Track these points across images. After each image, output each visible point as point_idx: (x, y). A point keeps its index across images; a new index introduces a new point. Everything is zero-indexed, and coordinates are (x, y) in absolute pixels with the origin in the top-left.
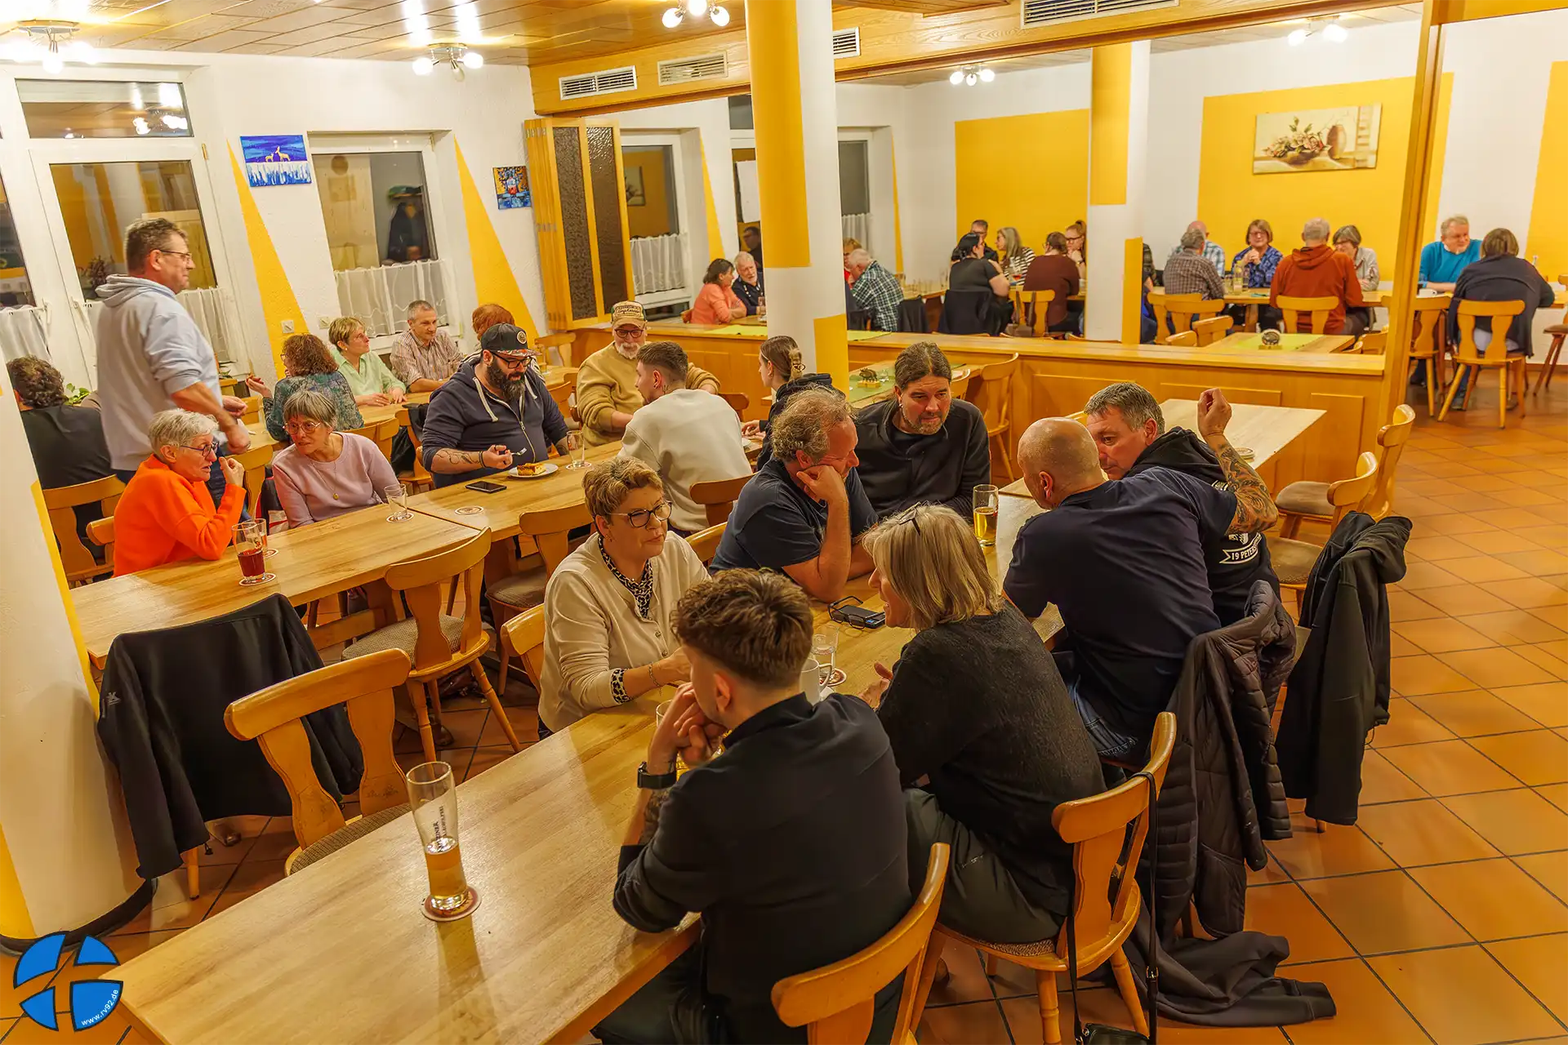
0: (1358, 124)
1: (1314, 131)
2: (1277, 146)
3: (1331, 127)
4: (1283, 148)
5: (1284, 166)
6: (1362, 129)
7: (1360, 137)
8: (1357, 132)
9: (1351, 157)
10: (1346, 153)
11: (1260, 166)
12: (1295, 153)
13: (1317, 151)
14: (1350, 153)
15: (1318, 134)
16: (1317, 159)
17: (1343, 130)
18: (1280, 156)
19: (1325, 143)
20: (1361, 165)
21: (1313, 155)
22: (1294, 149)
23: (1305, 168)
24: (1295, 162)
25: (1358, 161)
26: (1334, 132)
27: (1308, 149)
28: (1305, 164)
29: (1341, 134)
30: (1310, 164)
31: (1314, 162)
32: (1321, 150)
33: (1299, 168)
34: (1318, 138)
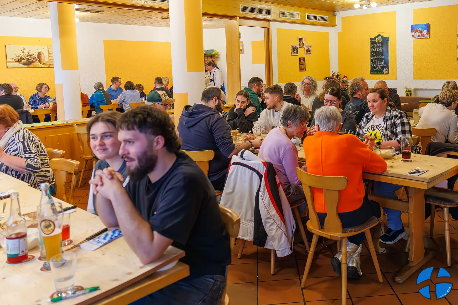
0: (48, 52)
1: (32, 53)
2: (17, 57)
3: (38, 52)
4: (19, 58)
5: (21, 65)
6: (50, 54)
8: (49, 56)
10: (46, 62)
11: (11, 65)
12: (25, 61)
13: (34, 60)
17: (43, 53)
18: (19, 61)
19: (37, 57)
20: (52, 66)
21: (33, 62)
22: (24, 59)
24: (25, 64)
25: (50, 65)
26: (39, 54)
27: (30, 59)
28: (29, 65)
29: (42, 55)
30: (32, 65)
31: (33, 64)
32: (36, 60)
33: (27, 66)
34: (33, 56)
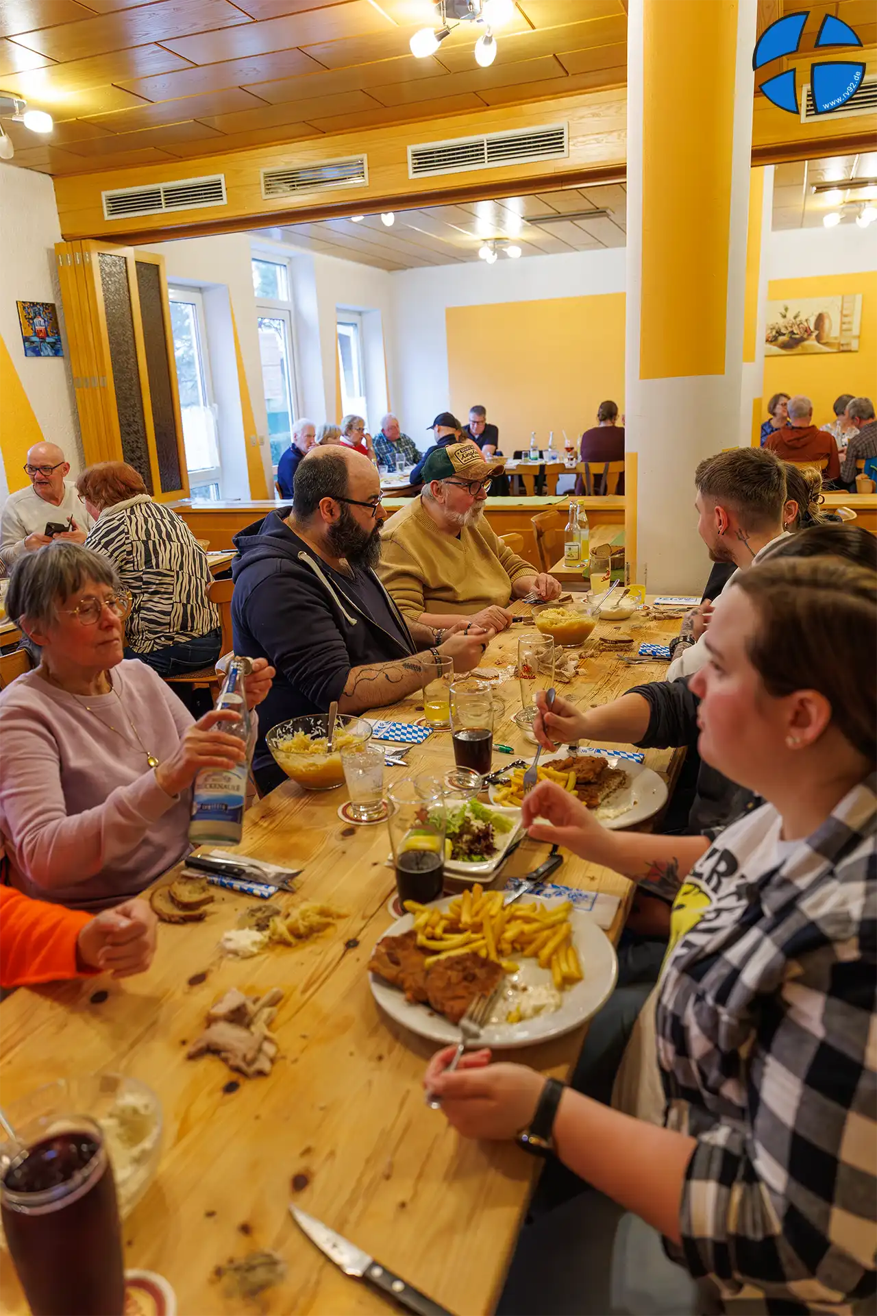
0: (842, 312)
1: (802, 317)
2: (769, 331)
3: (817, 315)
5: (776, 350)
6: (846, 316)
7: (844, 323)
8: (842, 319)
9: (837, 341)
10: (832, 338)
12: (786, 338)
13: (805, 336)
14: (836, 338)
15: (806, 320)
16: (806, 343)
17: (829, 317)
18: (773, 341)
19: (812, 328)
20: (845, 348)
21: (802, 340)
22: (784, 335)
23: (795, 351)
24: (784, 346)
25: (842, 345)
26: (820, 319)
27: (798, 334)
28: (795, 347)
29: (827, 321)
30: (800, 347)
31: (804, 345)
32: (810, 335)
33: (790, 351)
34: (806, 324)
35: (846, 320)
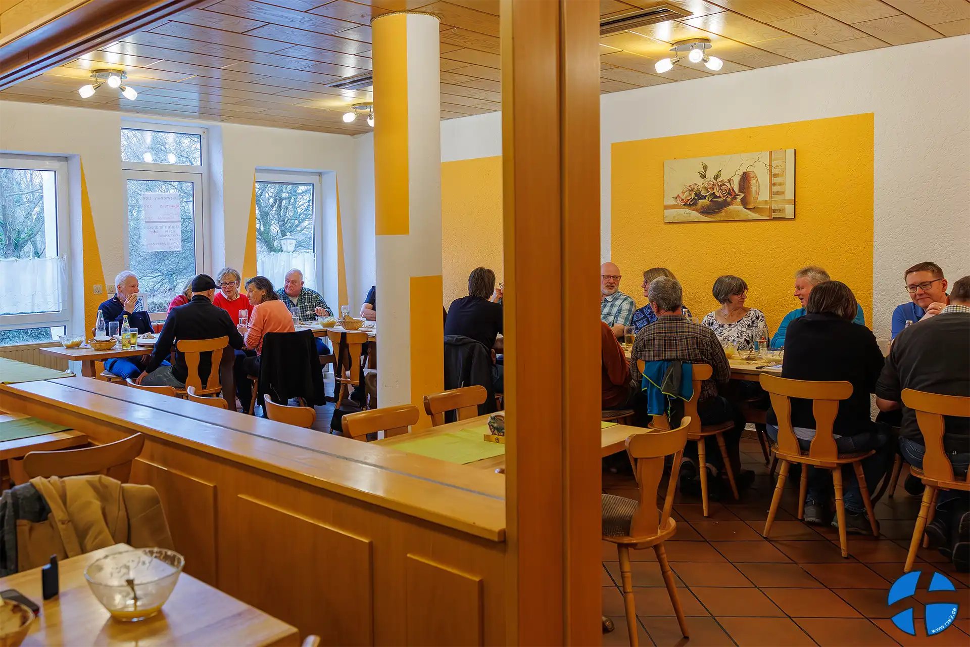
0: (771, 171)
1: (724, 177)
2: (687, 194)
3: (741, 173)
5: (695, 215)
6: (776, 176)
7: (774, 184)
8: (771, 180)
9: (766, 206)
10: (761, 202)
11: (671, 214)
12: (705, 202)
13: (729, 199)
14: (766, 202)
15: (729, 181)
16: (730, 208)
17: (755, 176)
18: (691, 204)
19: (736, 189)
20: (778, 215)
21: (725, 204)
22: (705, 197)
23: (717, 217)
24: (705, 211)
25: (774, 211)
26: (745, 179)
27: (720, 197)
28: (717, 213)
29: (753, 182)
30: (723, 213)
31: (727, 211)
32: (734, 198)
33: (711, 218)
34: (729, 186)
35: (775, 180)
